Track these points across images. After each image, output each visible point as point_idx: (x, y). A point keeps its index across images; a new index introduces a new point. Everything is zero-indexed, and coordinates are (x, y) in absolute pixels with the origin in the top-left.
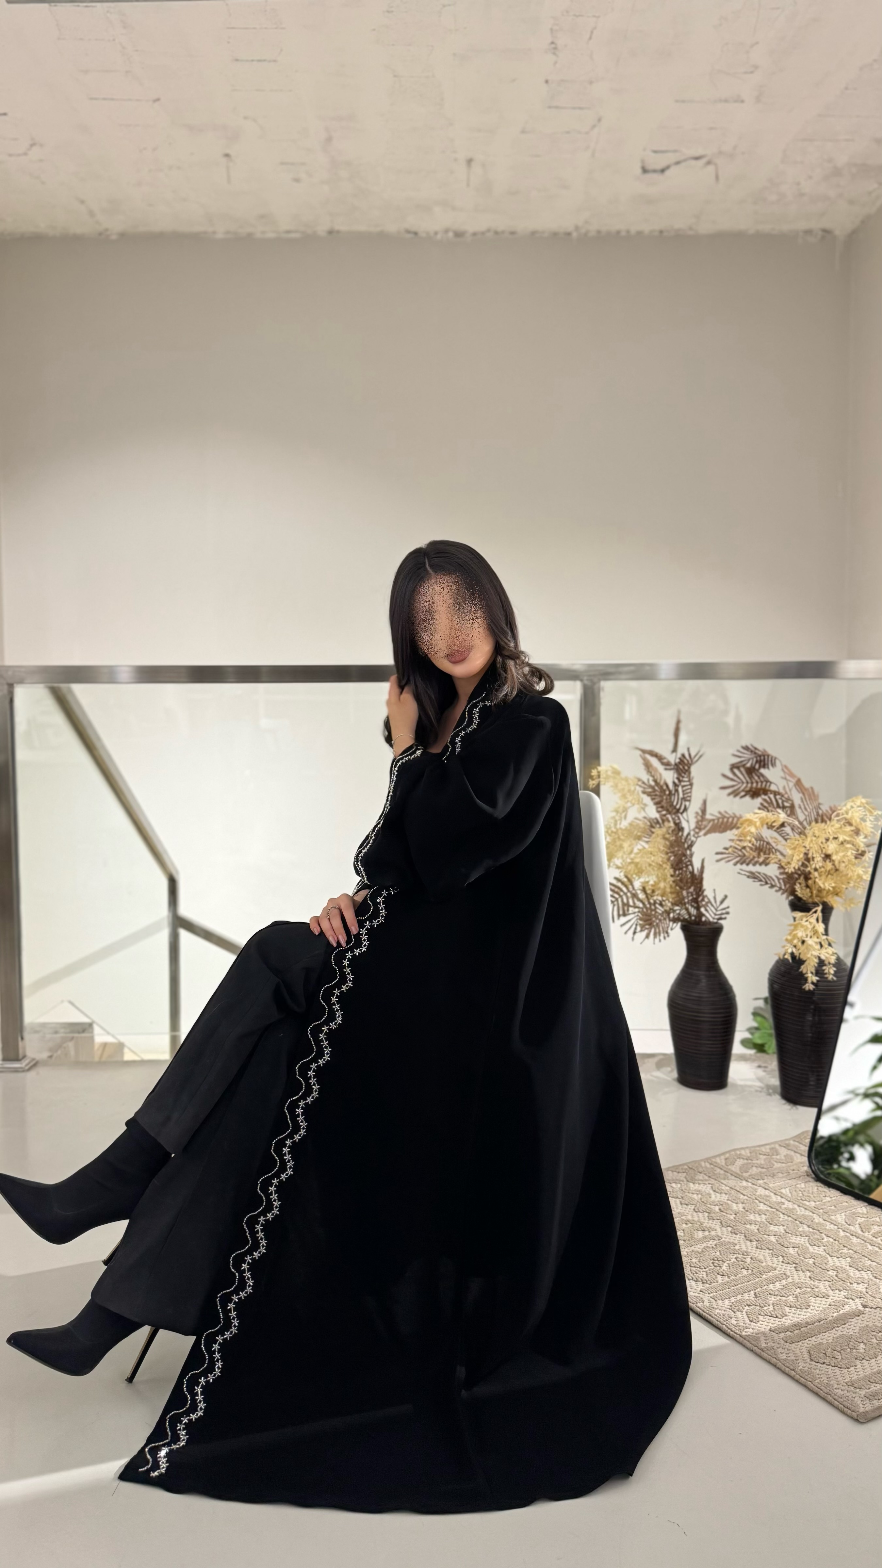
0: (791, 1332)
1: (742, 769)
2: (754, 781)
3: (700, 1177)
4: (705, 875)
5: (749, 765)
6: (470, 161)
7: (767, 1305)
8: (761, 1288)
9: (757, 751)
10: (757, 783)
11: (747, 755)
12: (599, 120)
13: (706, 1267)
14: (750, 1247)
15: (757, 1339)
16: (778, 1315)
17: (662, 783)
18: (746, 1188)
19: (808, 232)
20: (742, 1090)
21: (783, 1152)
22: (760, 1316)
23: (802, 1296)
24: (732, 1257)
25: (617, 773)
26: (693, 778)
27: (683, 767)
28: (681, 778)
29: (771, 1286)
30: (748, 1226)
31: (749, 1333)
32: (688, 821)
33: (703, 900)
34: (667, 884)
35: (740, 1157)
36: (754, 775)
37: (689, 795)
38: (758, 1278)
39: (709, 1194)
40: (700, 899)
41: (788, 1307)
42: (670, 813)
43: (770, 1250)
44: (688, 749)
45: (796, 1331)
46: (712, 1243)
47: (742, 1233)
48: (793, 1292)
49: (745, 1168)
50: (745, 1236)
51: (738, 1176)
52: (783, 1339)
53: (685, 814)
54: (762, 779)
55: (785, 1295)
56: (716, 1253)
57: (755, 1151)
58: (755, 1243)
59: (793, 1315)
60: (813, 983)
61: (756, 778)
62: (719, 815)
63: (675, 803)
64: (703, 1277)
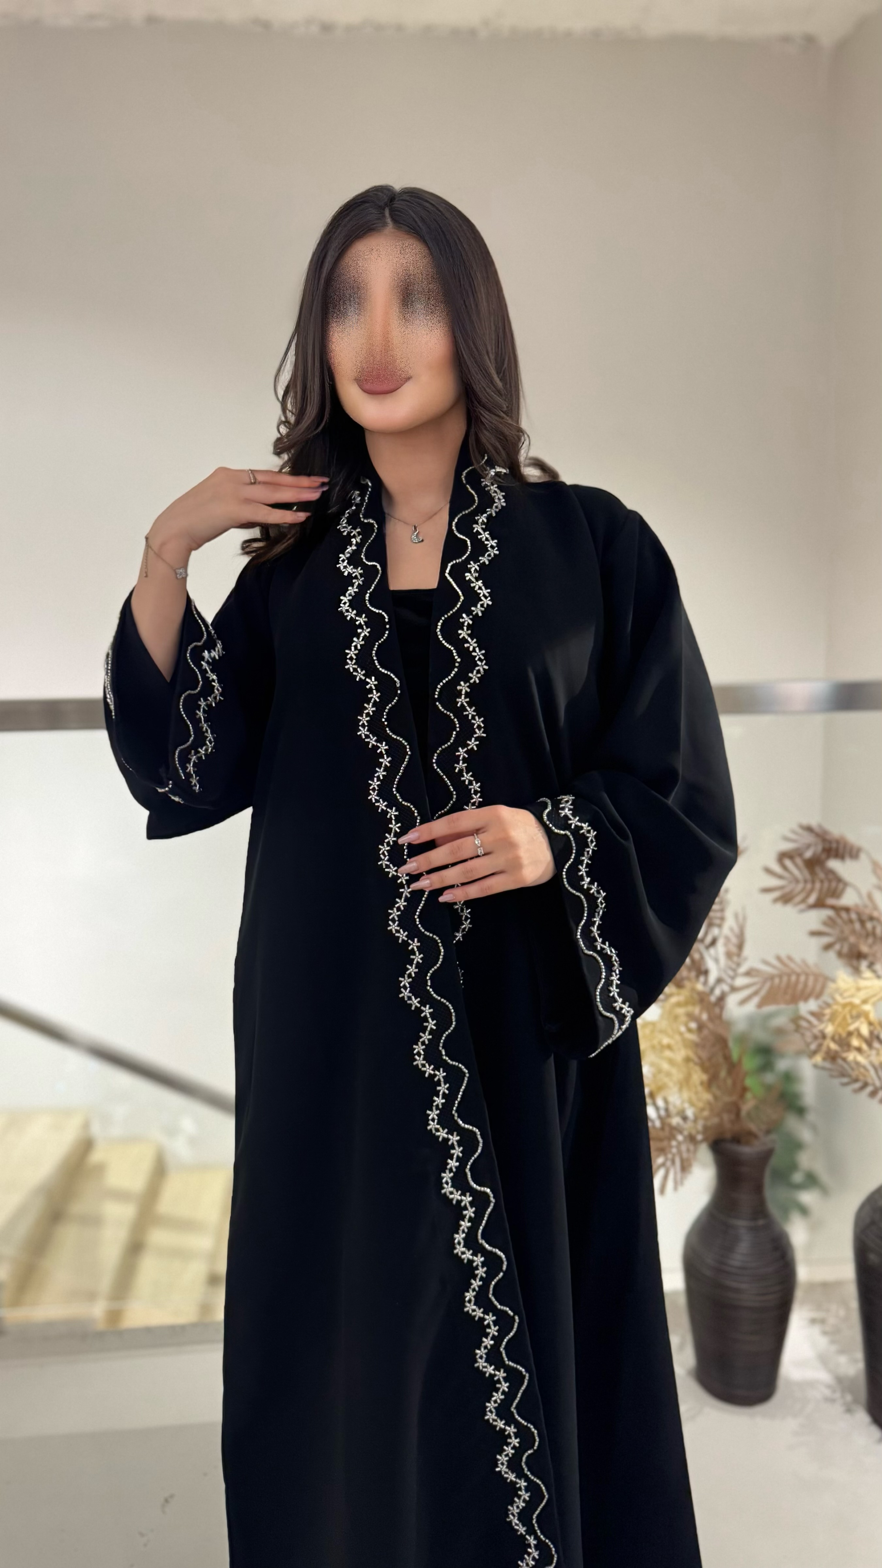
1: (799, 861)
2: (816, 879)
5: (808, 854)
9: (829, 837)
11: (808, 838)
19: (786, 39)
20: (797, 1398)
32: (717, 960)
36: (818, 870)
61: (822, 875)
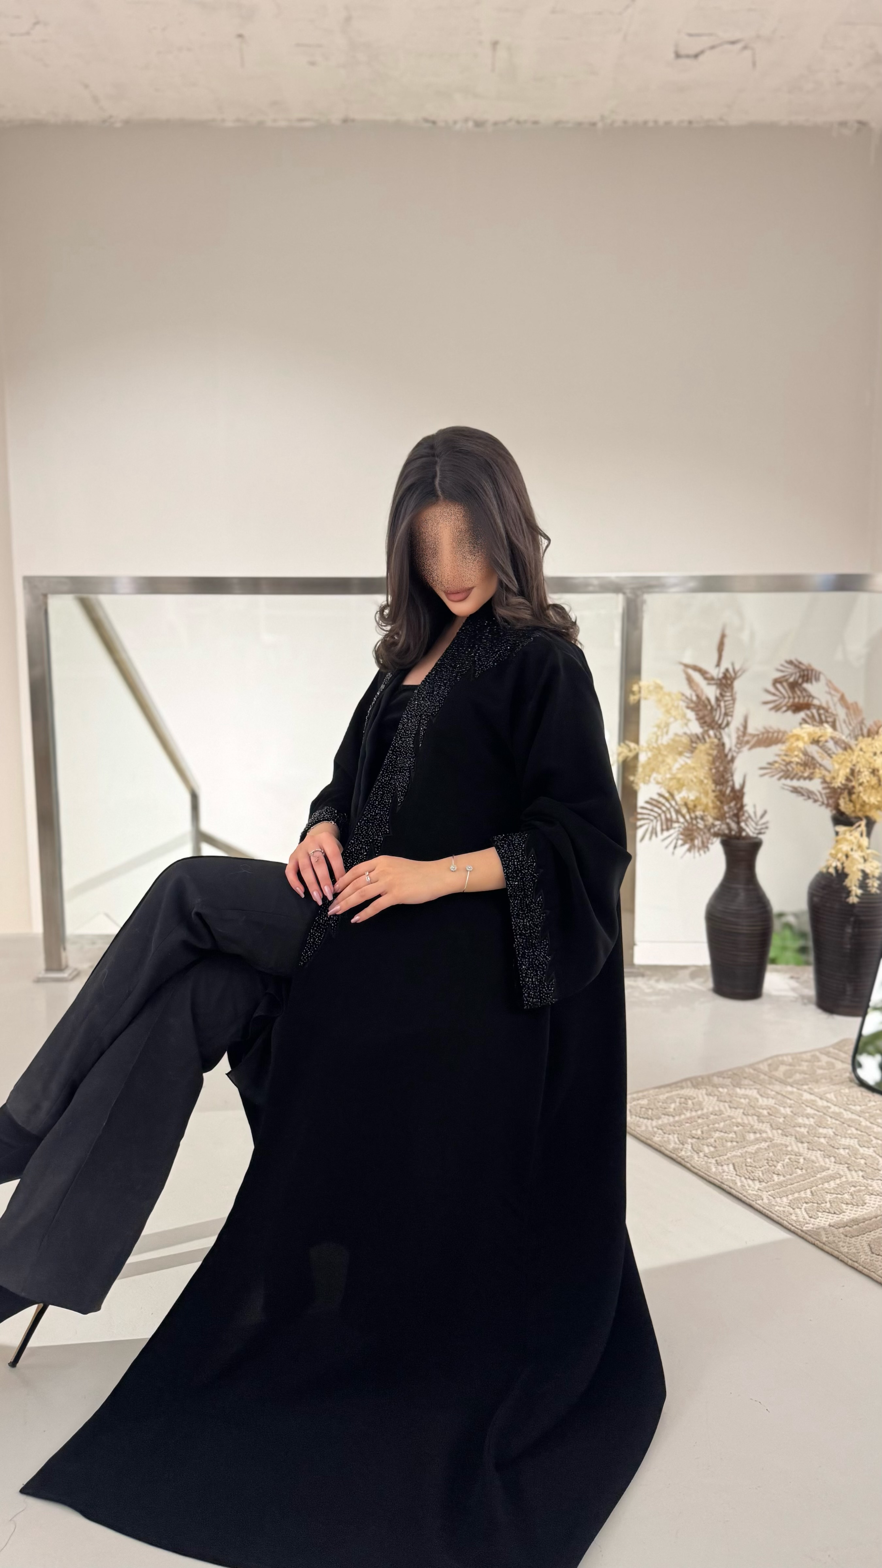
0: (850, 1227)
1: (785, 684)
2: (796, 696)
3: (746, 1082)
4: (746, 790)
5: (791, 680)
6: (495, 44)
7: (824, 1202)
8: (817, 1186)
9: (801, 666)
10: (799, 697)
11: (791, 669)
13: (761, 1166)
14: (802, 1148)
15: (818, 1234)
16: (836, 1211)
17: (704, 698)
18: (792, 1093)
19: (843, 124)
20: (777, 1000)
21: (824, 1059)
22: (818, 1213)
23: (857, 1194)
24: (785, 1157)
25: (659, 688)
26: (736, 693)
27: (726, 683)
28: (724, 694)
29: (826, 1185)
30: (798, 1129)
31: (809, 1228)
32: (729, 736)
33: (743, 815)
34: (709, 800)
35: (783, 1063)
36: (796, 689)
37: (731, 710)
38: (813, 1177)
39: (757, 1100)
40: (741, 813)
41: (844, 1204)
42: (713, 728)
43: (821, 1151)
44: (733, 664)
45: (855, 1227)
46: (764, 1145)
47: (792, 1135)
48: (848, 1189)
49: (789, 1074)
50: (796, 1138)
51: (783, 1082)
52: (843, 1233)
53: (727, 730)
54: (805, 694)
55: (840, 1192)
56: (769, 1153)
57: (797, 1058)
58: (806, 1145)
59: (850, 1212)
60: (857, 896)
61: (799, 693)
62: (763, 730)
63: (717, 718)
64: (759, 1176)
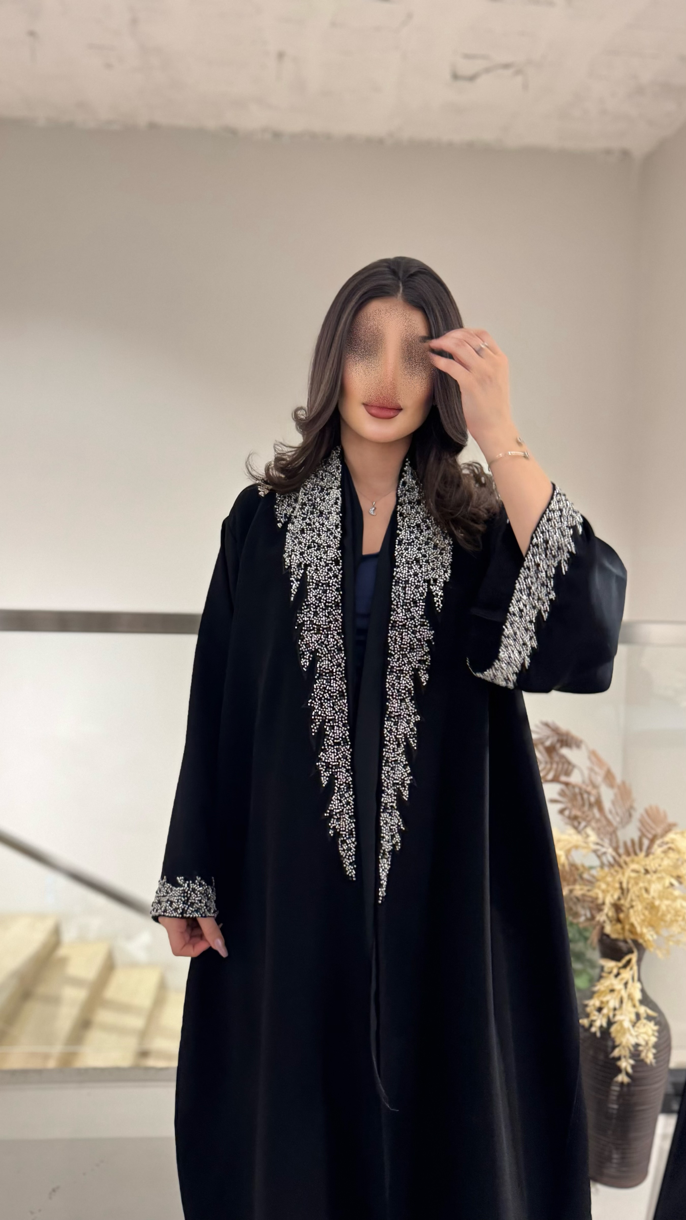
5: (548, 743)
6: (281, 56)
9: (560, 731)
12: (410, 16)
19: (608, 152)
54: (564, 760)
